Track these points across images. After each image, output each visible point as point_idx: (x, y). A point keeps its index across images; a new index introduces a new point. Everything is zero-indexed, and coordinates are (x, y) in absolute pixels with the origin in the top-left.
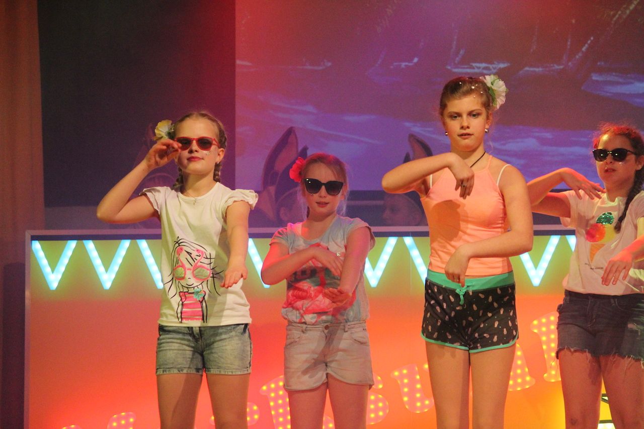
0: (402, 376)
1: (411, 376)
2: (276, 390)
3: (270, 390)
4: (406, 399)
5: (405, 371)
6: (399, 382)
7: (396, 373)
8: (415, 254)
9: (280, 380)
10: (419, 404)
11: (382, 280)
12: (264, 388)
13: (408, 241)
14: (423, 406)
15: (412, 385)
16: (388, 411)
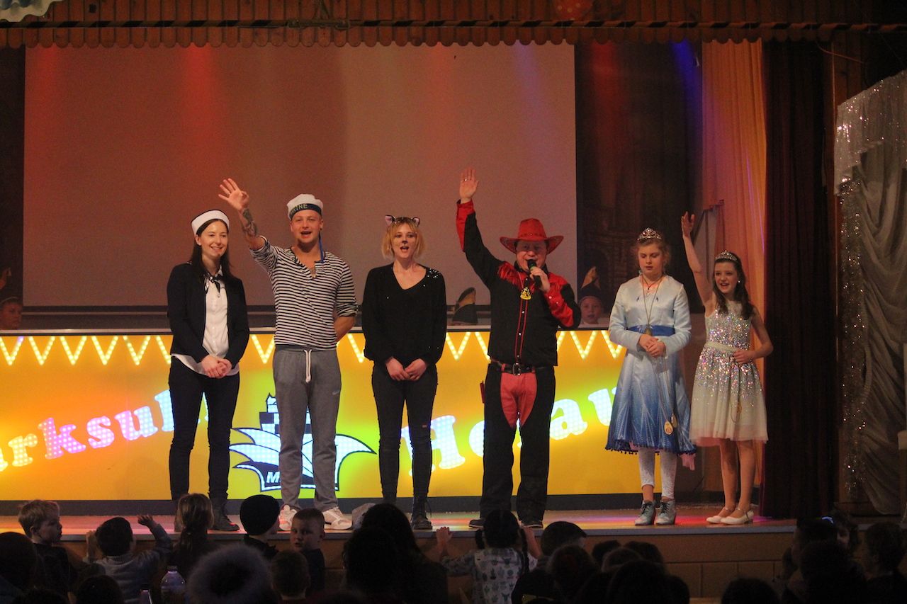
0: (122, 418)
1: (127, 417)
2: (48, 426)
3: (43, 427)
4: (124, 432)
5: (123, 415)
6: (120, 421)
7: (118, 417)
8: (129, 345)
9: (49, 421)
10: (131, 435)
11: (109, 361)
12: (40, 425)
13: (125, 338)
14: (134, 436)
15: (127, 423)
16: (113, 439)
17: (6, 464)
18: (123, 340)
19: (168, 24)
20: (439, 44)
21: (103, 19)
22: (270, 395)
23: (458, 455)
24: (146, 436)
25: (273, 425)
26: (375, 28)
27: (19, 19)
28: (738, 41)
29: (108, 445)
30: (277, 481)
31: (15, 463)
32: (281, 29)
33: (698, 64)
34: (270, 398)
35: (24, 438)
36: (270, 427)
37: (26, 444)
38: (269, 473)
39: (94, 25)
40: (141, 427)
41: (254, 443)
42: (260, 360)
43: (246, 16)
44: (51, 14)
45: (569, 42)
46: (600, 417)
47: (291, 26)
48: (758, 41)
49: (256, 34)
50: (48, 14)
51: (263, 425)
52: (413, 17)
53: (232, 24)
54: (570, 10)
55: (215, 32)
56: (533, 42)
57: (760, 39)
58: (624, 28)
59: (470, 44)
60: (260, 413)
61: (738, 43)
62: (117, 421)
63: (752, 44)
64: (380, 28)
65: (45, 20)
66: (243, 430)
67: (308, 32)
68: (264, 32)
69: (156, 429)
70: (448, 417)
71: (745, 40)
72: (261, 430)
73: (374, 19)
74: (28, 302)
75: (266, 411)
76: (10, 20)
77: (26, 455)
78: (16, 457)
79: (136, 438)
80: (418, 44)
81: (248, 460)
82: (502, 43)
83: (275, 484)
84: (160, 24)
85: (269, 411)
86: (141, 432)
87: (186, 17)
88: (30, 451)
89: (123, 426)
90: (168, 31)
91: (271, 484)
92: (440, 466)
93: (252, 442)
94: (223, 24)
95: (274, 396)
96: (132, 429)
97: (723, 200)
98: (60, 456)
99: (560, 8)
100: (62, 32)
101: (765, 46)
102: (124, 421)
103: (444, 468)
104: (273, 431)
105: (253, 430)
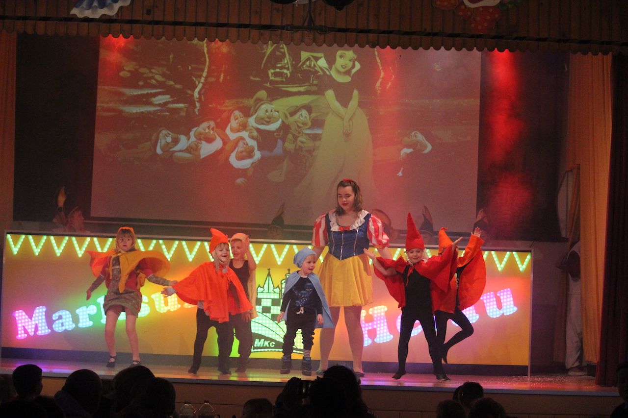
0: (156, 297)
1: (159, 297)
4: (157, 307)
5: (157, 295)
6: (155, 300)
7: (153, 296)
8: (164, 247)
10: (162, 309)
12: (99, 299)
13: (161, 241)
14: (164, 310)
15: (160, 301)
16: (149, 311)
17: (74, 326)
18: (159, 242)
19: (202, 24)
20: (388, 47)
21: (156, 19)
22: (259, 286)
23: (388, 333)
24: (172, 310)
25: (261, 307)
26: (344, 33)
27: (97, 16)
28: (596, 54)
29: (146, 315)
30: (262, 346)
31: (81, 325)
32: (279, 31)
33: (566, 69)
34: (259, 289)
35: (87, 307)
36: (259, 308)
37: (88, 312)
38: (256, 340)
39: (150, 23)
40: (169, 304)
43: (255, 22)
44: (120, 15)
45: (478, 50)
46: (488, 311)
47: (287, 30)
48: (609, 55)
49: (262, 35)
50: (117, 14)
52: (371, 27)
53: (246, 26)
54: (480, 27)
55: (233, 31)
56: (453, 48)
57: (611, 53)
58: (518, 41)
59: (410, 48)
61: (595, 55)
62: (153, 299)
63: (605, 56)
64: (348, 33)
65: (115, 18)
67: (298, 35)
68: (267, 33)
69: (179, 306)
70: (383, 306)
71: (600, 53)
73: (344, 27)
74: (93, 214)
76: (91, 17)
77: (88, 319)
78: (81, 321)
79: (165, 312)
80: (373, 46)
82: (432, 48)
83: (260, 348)
84: (196, 24)
85: (259, 297)
86: (169, 308)
87: (214, 21)
88: (91, 317)
89: (157, 303)
90: (201, 29)
91: (257, 348)
92: (375, 340)
94: (240, 26)
95: (262, 286)
96: (163, 305)
97: (579, 164)
99: (473, 25)
100: (127, 27)
101: (614, 57)
102: (157, 299)
103: (378, 342)
104: (261, 311)
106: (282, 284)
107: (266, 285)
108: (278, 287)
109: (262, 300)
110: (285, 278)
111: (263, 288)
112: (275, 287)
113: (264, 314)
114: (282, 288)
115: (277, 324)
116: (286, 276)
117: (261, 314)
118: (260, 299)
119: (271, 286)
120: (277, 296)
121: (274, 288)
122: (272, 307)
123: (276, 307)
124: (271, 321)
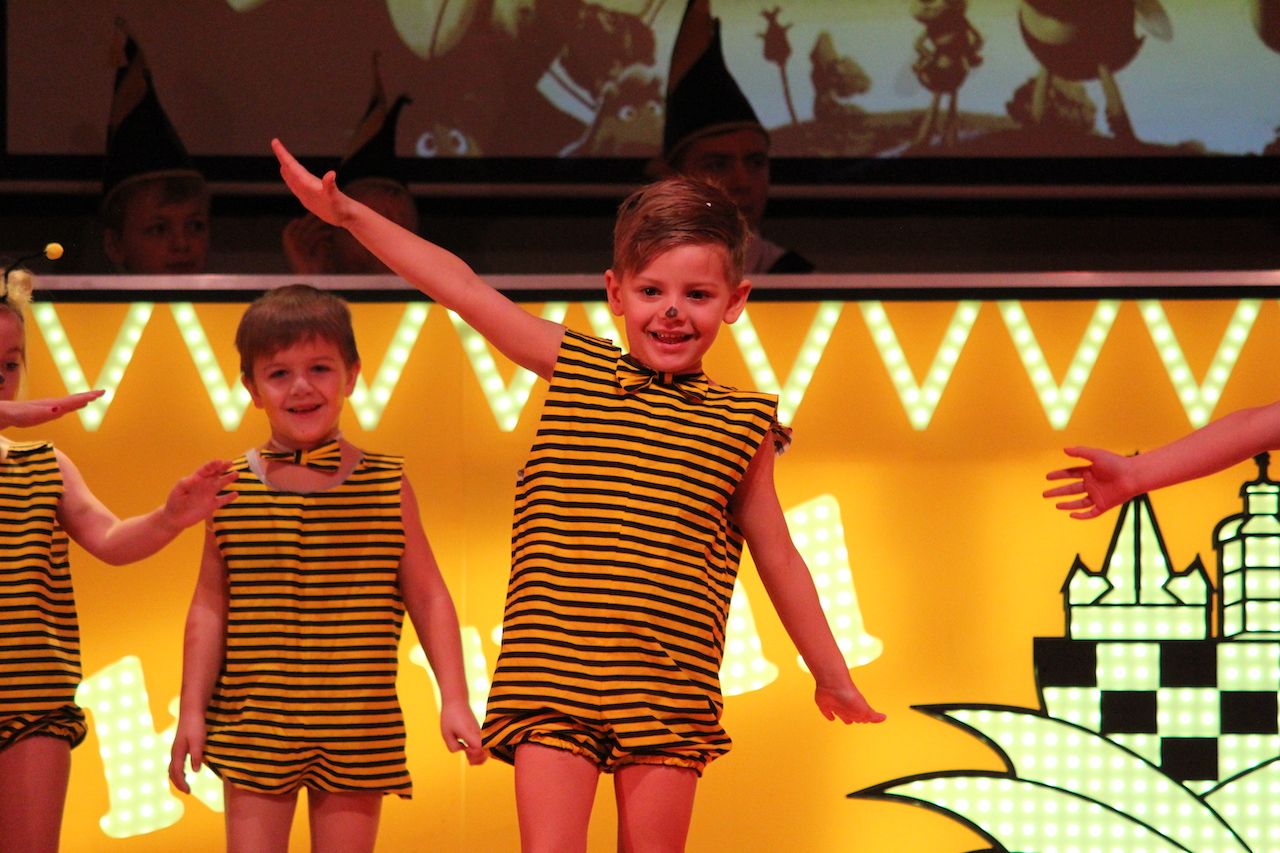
8: (475, 349)
11: (389, 414)
22: (1078, 565)
25: (1094, 695)
34: (1080, 574)
36: (1079, 704)
41: (1011, 774)
42: (1039, 413)
51: (1051, 694)
60: (1039, 643)
66: (961, 715)
72: (1042, 713)
75: (1060, 633)
81: (985, 845)
85: (1078, 632)
93: (1003, 768)
95: (1096, 565)
98: (166, 824)
104: (1095, 721)
105: (1007, 716)
106: (1219, 546)
107: (1123, 559)
108: (1197, 565)
109: (1100, 649)
110: (1238, 508)
111: (1103, 573)
112: (1179, 567)
113: (1118, 738)
114: (1221, 574)
115: (1201, 799)
116: (1244, 494)
117: (1097, 740)
118: (1088, 648)
119: (1153, 559)
120: (1190, 627)
121: (1173, 574)
122: (1165, 696)
123: (1187, 694)
124: (1164, 783)
